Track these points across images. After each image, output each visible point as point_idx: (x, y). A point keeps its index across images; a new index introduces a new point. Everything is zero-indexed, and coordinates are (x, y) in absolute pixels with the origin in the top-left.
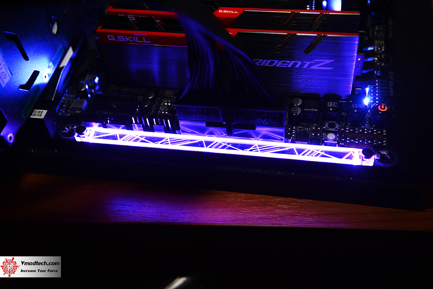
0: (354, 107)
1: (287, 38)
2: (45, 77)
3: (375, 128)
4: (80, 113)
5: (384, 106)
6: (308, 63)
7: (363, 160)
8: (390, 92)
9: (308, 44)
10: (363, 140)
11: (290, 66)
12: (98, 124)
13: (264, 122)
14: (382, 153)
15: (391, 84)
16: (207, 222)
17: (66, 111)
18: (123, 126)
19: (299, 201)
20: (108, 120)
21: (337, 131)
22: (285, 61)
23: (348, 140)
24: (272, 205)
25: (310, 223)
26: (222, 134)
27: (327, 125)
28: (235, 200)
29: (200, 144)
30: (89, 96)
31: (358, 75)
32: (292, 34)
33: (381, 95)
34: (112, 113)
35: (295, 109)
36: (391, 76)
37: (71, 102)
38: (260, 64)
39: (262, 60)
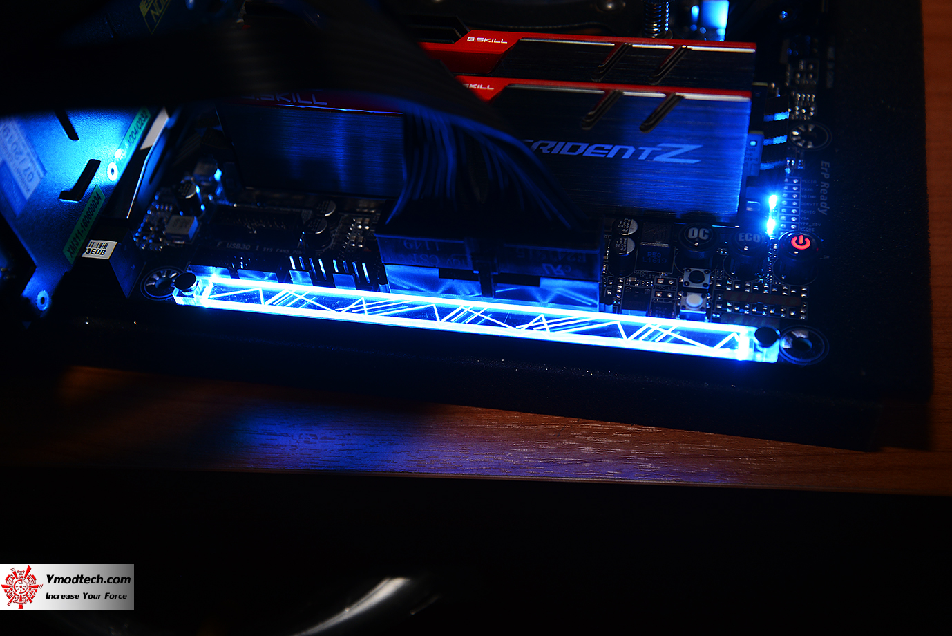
0: (743, 240)
1: (603, 101)
2: (113, 171)
3: (785, 282)
4: (184, 245)
5: (805, 237)
6: (648, 151)
7: (756, 350)
8: (822, 206)
9: (648, 114)
10: (760, 309)
11: (611, 155)
12: (220, 269)
13: (558, 272)
14: (795, 336)
15: (824, 188)
16: (441, 471)
17: (156, 241)
18: (271, 274)
19: (630, 428)
20: (241, 261)
21: (707, 288)
22: (602, 146)
23: (729, 307)
24: (574, 437)
25: (650, 476)
26: (472, 294)
27: (686, 276)
28: (499, 426)
29: (427, 314)
30: (203, 207)
31: (752, 174)
32: (615, 92)
33: (802, 211)
34: (250, 246)
35: (621, 242)
36: (824, 171)
37: (165, 220)
38: (551, 149)
39: (555, 143)
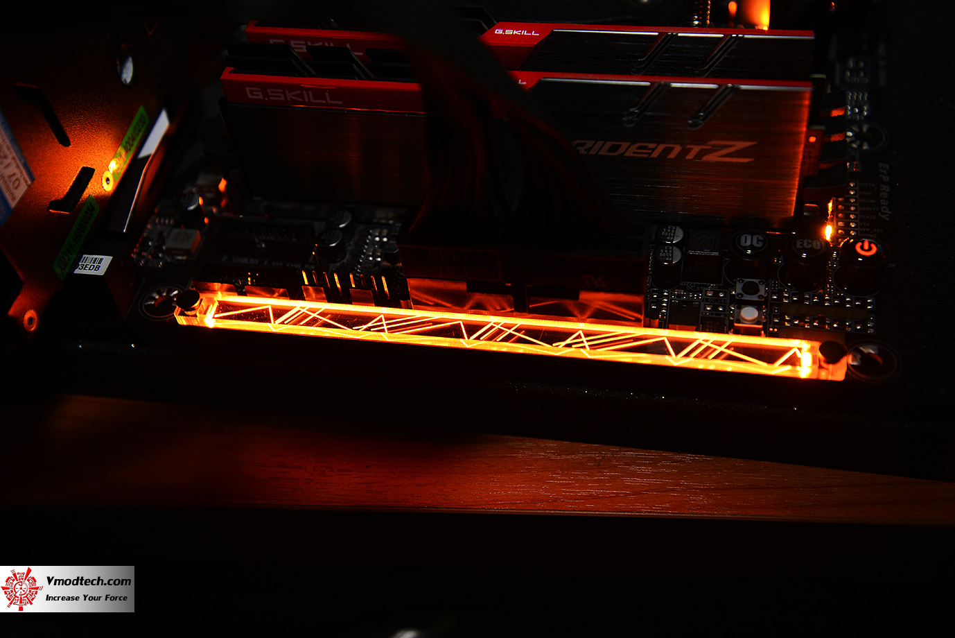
0: (801, 247)
1: (647, 96)
2: (108, 180)
3: (848, 293)
4: (185, 260)
5: (870, 243)
6: (696, 149)
7: (821, 367)
8: (883, 211)
9: (698, 106)
10: (822, 322)
11: (655, 155)
12: (225, 286)
13: (598, 283)
14: (863, 352)
15: (884, 191)
16: (471, 506)
17: (155, 256)
18: (281, 290)
19: (678, 457)
20: (249, 276)
21: (763, 300)
22: (645, 144)
23: (788, 321)
24: (616, 466)
25: (702, 509)
26: (503, 309)
27: (739, 286)
28: (533, 455)
29: (454, 331)
30: (206, 220)
31: (811, 173)
32: (660, 85)
33: (861, 216)
34: (257, 261)
35: (666, 251)
36: (883, 174)
37: (165, 234)
38: (589, 150)
39: (594, 142)
